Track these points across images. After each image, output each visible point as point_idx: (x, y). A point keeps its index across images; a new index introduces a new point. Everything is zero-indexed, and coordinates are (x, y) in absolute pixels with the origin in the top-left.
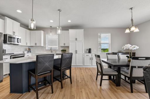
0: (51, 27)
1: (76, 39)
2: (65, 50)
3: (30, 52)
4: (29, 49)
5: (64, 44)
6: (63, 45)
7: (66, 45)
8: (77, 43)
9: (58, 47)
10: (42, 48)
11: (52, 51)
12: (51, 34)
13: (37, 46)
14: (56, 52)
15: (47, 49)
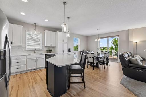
0: (36, 24)
2: (51, 51)
5: (51, 44)
6: (50, 46)
8: (64, 44)
9: (42, 47)
10: (19, 49)
11: (36, 52)
12: (35, 32)
13: (14, 46)
14: (40, 53)
15: (27, 49)
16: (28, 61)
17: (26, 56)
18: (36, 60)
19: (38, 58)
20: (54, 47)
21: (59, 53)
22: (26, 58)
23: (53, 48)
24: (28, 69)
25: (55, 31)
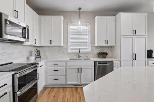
1: (134, 32)
2: (106, 54)
3: (40, 57)
4: (38, 52)
5: (106, 42)
6: (103, 44)
7: (109, 44)
8: (135, 39)
9: (90, 47)
10: (60, 50)
11: (80, 55)
12: (80, 23)
13: (52, 46)
14: (87, 57)
15: (69, 51)
16: (68, 70)
17: (66, 61)
18: (80, 70)
19: (82, 67)
20: (111, 47)
21: (122, 59)
22: (65, 65)
23: (110, 49)
24: (68, 82)
25: (115, 15)
